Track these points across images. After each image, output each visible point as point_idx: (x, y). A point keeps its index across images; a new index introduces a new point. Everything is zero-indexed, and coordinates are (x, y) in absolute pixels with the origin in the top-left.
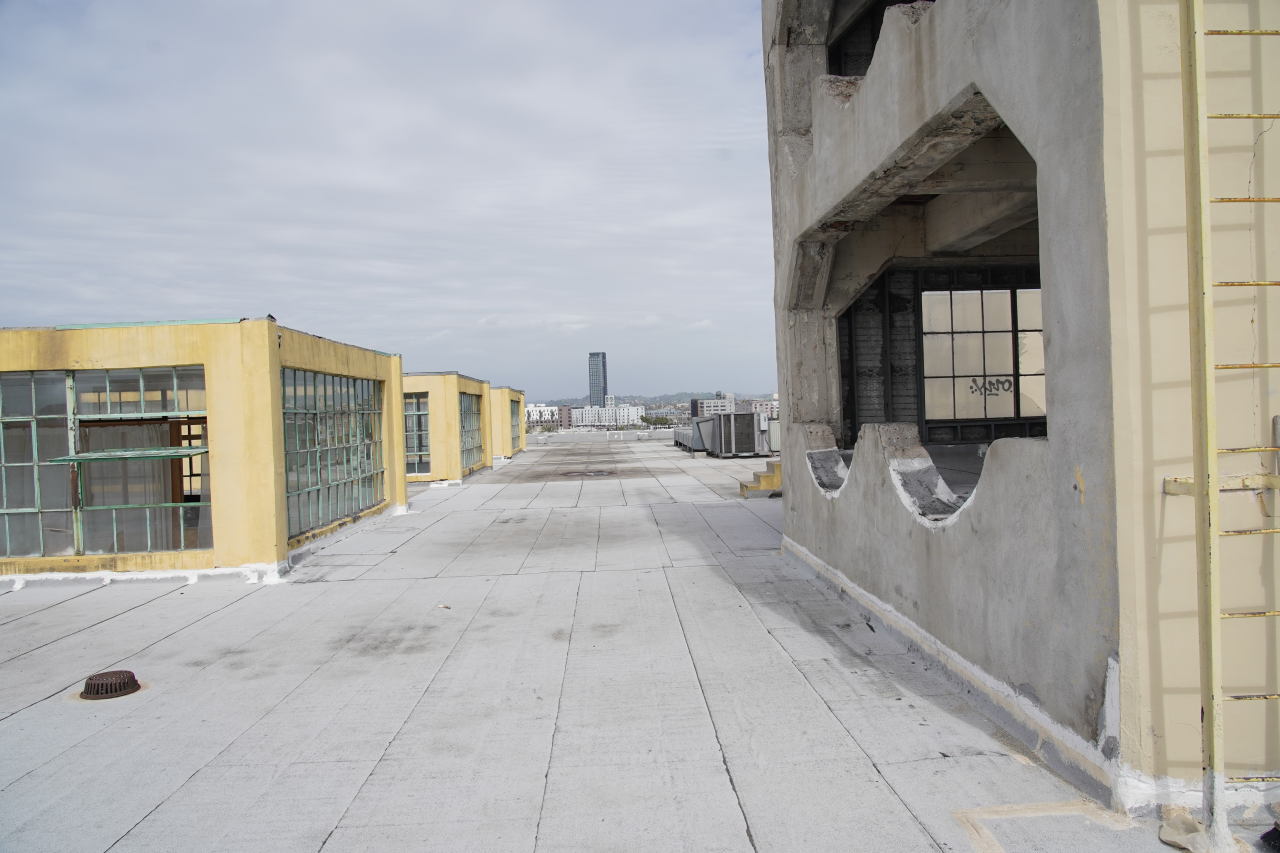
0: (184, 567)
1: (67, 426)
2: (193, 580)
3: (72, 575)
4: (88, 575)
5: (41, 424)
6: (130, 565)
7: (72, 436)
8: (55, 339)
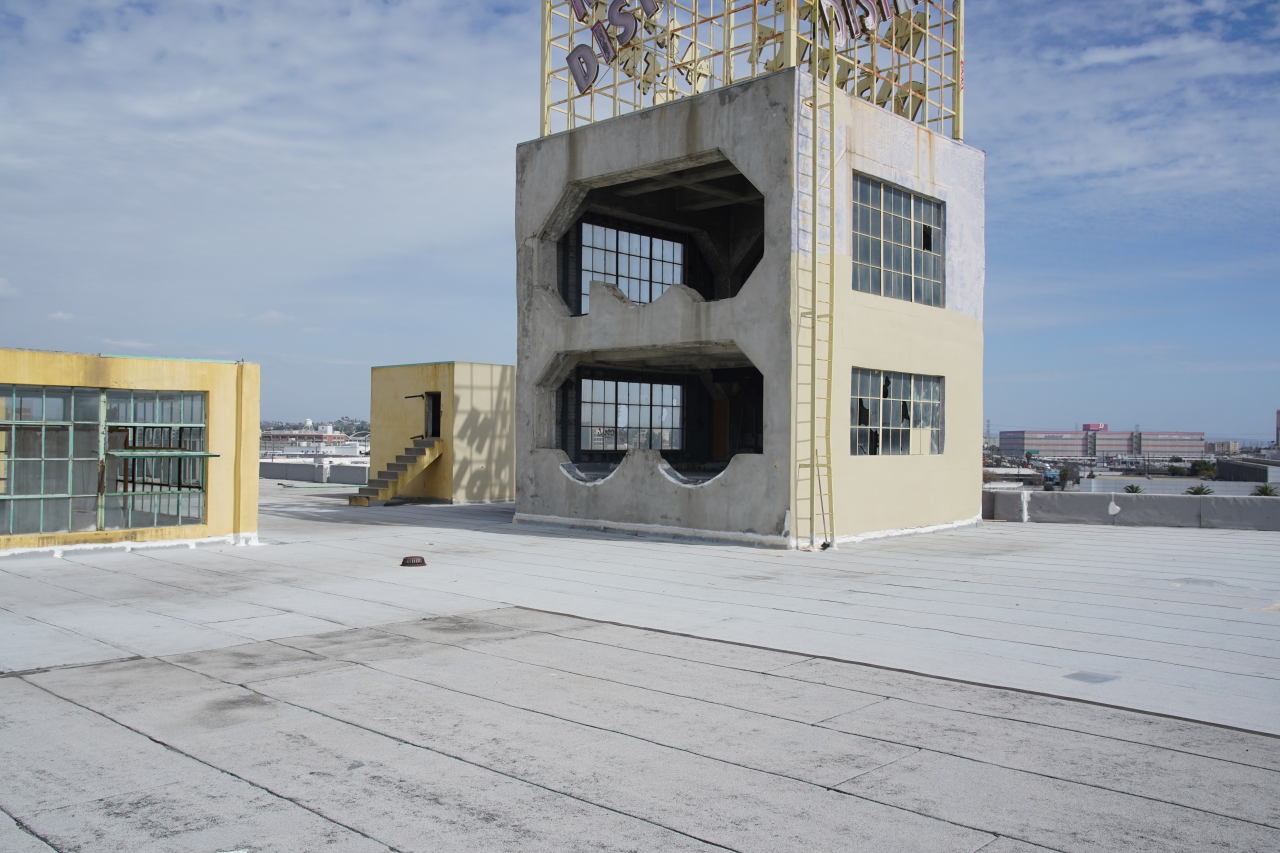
1: (98, 430)
2: (193, 546)
5: (77, 428)
6: (147, 536)
7: (102, 438)
8: (99, 364)
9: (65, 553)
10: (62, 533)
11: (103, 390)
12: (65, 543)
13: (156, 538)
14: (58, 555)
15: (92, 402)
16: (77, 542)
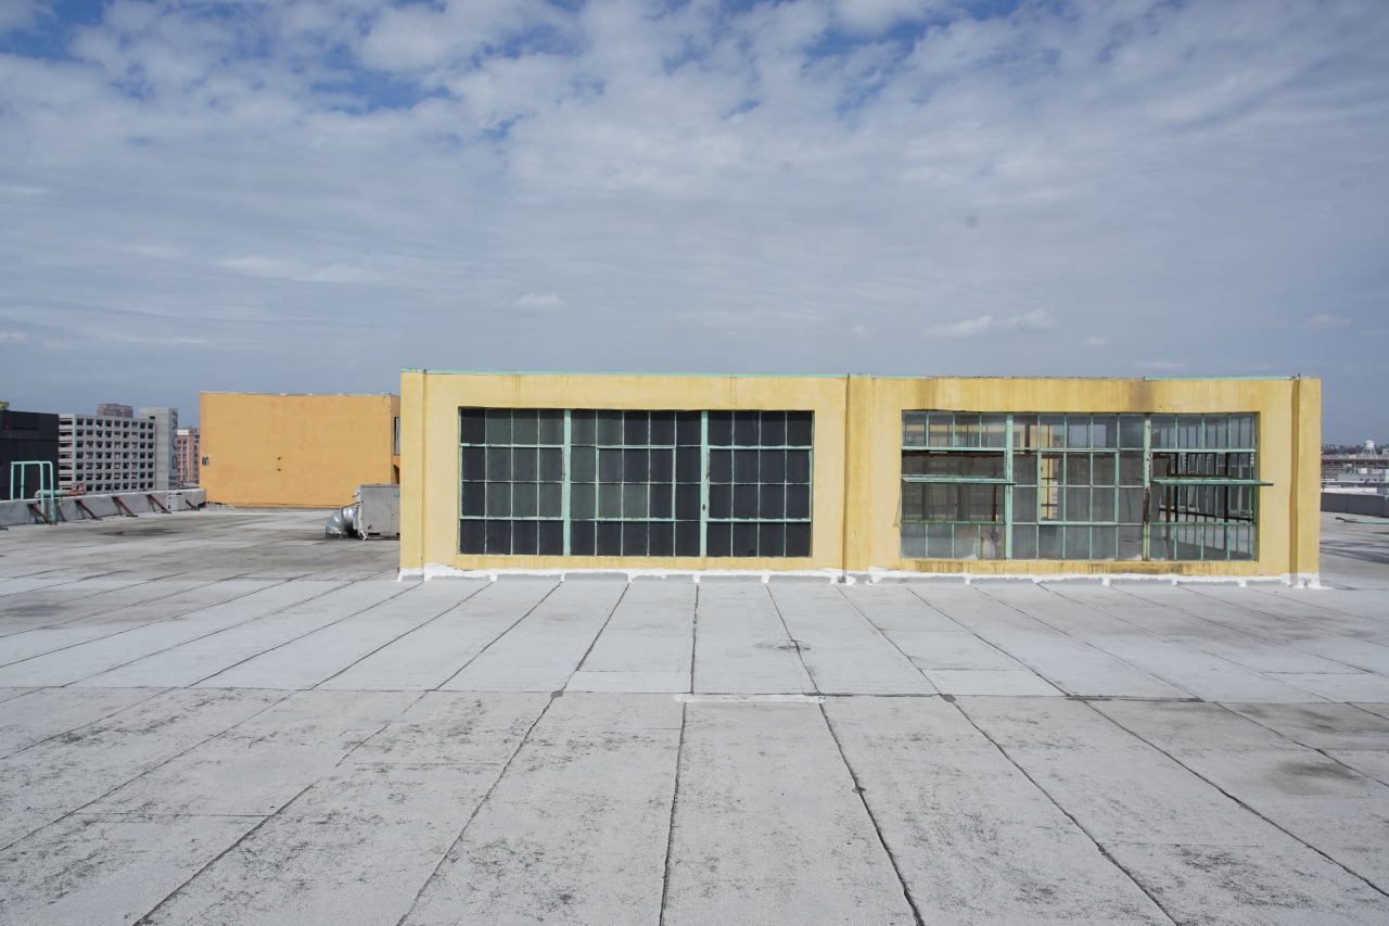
0: (1235, 574)
1: (1143, 457)
2: (1243, 585)
3: (1147, 577)
4: (1160, 577)
5: (1124, 455)
6: (1193, 570)
7: (1147, 465)
8: (1143, 388)
9: (1113, 582)
10: (1110, 561)
11: (1148, 415)
12: (1113, 571)
13: (1204, 572)
14: (1106, 583)
15: (1136, 428)
16: (1124, 571)
